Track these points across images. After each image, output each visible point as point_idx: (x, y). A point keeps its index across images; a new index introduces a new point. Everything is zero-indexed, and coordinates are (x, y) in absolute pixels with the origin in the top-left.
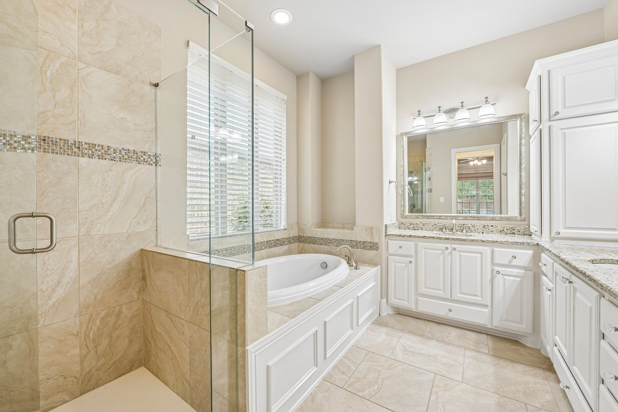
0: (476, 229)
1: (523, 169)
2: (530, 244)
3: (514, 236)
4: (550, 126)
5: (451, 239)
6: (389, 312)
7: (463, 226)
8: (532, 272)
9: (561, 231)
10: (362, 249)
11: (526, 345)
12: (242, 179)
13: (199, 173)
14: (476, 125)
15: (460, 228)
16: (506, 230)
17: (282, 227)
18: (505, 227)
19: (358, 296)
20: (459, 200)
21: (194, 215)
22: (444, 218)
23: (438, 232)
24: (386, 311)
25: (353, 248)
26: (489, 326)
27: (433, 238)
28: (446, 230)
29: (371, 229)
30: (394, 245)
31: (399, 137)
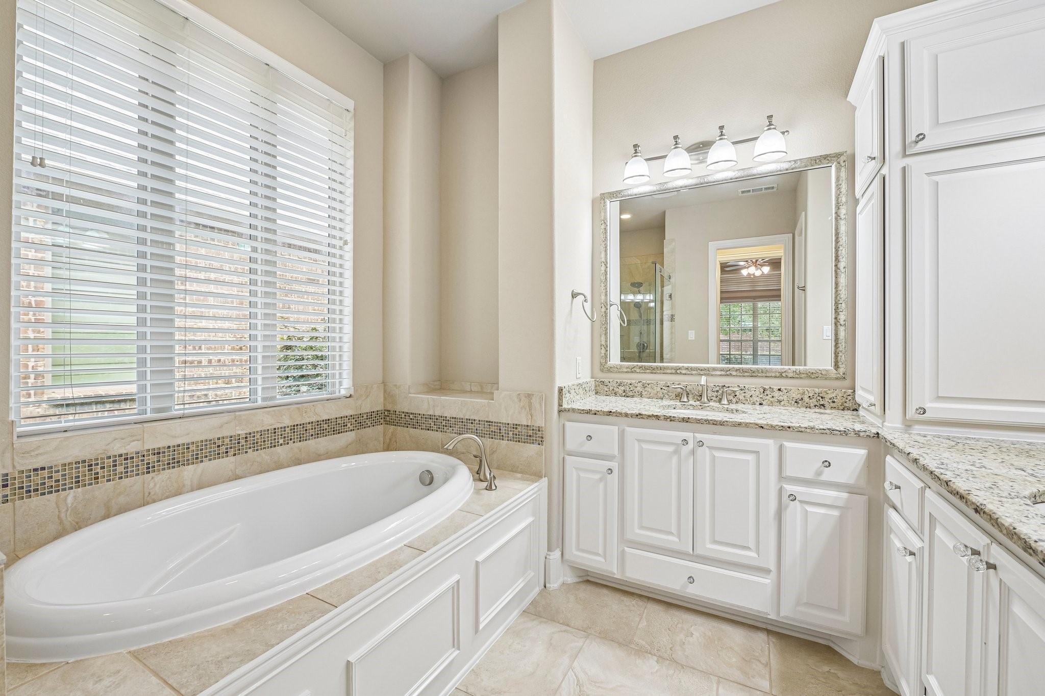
0: (748, 395)
1: (843, 270)
2: (862, 434)
3: (822, 411)
4: (905, 167)
5: (695, 422)
6: (566, 578)
7: (722, 390)
8: (865, 498)
9: (928, 405)
10: (511, 440)
11: (849, 660)
12: (313, 291)
13: (213, 276)
14: (748, 176)
15: (716, 393)
16: (808, 400)
17: (343, 392)
18: (806, 392)
19: (477, 562)
20: (722, 337)
21: (200, 362)
22: (684, 372)
23: (672, 403)
24: (560, 577)
25: (492, 438)
26: (772, 616)
27: (657, 417)
28: (687, 397)
29: (529, 396)
30: (576, 431)
31: (599, 202)
